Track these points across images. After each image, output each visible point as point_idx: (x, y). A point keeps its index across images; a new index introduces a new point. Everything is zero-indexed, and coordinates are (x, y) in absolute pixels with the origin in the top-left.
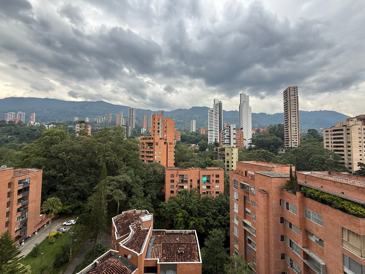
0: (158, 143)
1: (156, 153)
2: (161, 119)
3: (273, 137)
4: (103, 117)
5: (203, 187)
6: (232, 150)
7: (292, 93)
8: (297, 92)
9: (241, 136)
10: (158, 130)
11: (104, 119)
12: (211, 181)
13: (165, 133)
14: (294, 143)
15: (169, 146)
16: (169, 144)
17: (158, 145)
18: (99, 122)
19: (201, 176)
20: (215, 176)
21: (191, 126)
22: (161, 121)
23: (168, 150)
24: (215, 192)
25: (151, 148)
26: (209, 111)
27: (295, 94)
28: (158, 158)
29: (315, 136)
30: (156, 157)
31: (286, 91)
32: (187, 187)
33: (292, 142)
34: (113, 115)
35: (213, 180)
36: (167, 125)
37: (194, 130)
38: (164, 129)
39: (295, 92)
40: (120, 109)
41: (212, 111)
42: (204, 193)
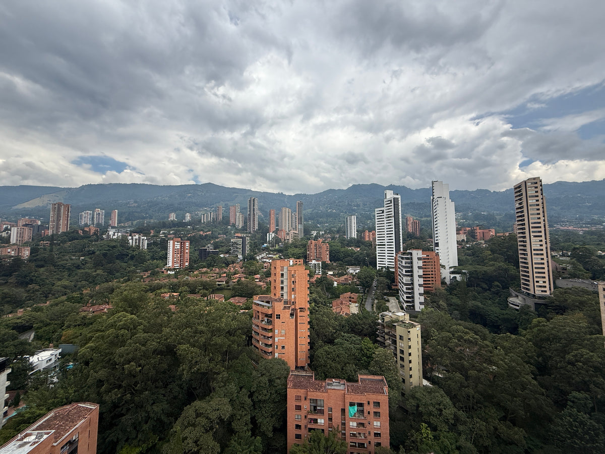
0: (279, 315)
1: (276, 331)
2: (285, 268)
3: (498, 264)
4: (211, 213)
5: (351, 424)
6: (409, 332)
7: (531, 192)
8: (541, 190)
9: (436, 262)
10: (282, 285)
11: (212, 217)
12: (366, 414)
13: (293, 292)
14: (540, 286)
15: (299, 315)
16: (299, 310)
17: (279, 318)
18: (205, 221)
19: (347, 405)
20: (372, 405)
21: (349, 226)
22: (285, 270)
23: (299, 322)
24: (372, 434)
25: (269, 322)
26: (377, 211)
27: (536, 194)
28: (280, 341)
29: (588, 261)
30: (276, 339)
31: (519, 187)
32: (323, 421)
33: (536, 284)
34: (225, 205)
35: (369, 413)
36: (295, 279)
37: (354, 235)
38: (290, 286)
39: (536, 190)
40: (237, 194)
41: (381, 212)
42: (354, 435)
